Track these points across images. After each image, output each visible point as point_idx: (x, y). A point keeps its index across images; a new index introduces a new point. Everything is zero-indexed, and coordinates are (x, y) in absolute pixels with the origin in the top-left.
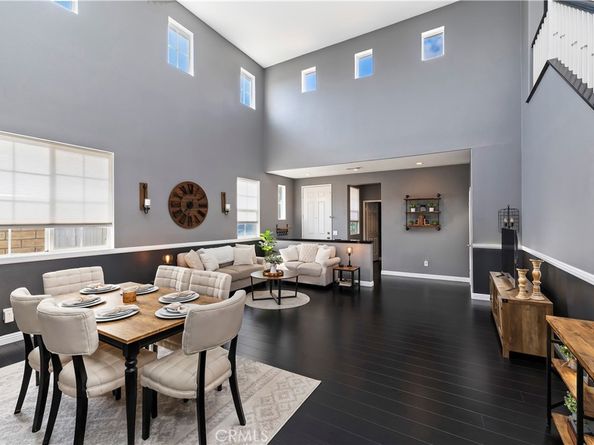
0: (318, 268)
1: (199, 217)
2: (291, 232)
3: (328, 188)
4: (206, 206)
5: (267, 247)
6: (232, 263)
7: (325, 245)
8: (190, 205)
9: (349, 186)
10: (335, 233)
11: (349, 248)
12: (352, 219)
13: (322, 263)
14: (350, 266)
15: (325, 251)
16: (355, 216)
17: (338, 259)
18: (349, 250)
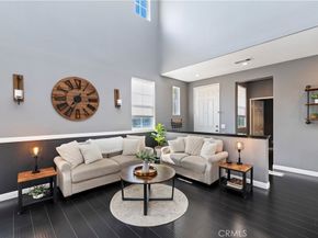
0: (203, 164)
1: (89, 111)
2: (184, 125)
3: (216, 87)
4: (96, 100)
5: (159, 138)
6: (121, 153)
7: (211, 138)
8: (78, 99)
9: (237, 84)
10: (223, 126)
11: (239, 143)
12: (239, 114)
13: (207, 158)
14: (239, 163)
15: (212, 145)
16: (242, 112)
17: (225, 154)
18: (239, 146)
